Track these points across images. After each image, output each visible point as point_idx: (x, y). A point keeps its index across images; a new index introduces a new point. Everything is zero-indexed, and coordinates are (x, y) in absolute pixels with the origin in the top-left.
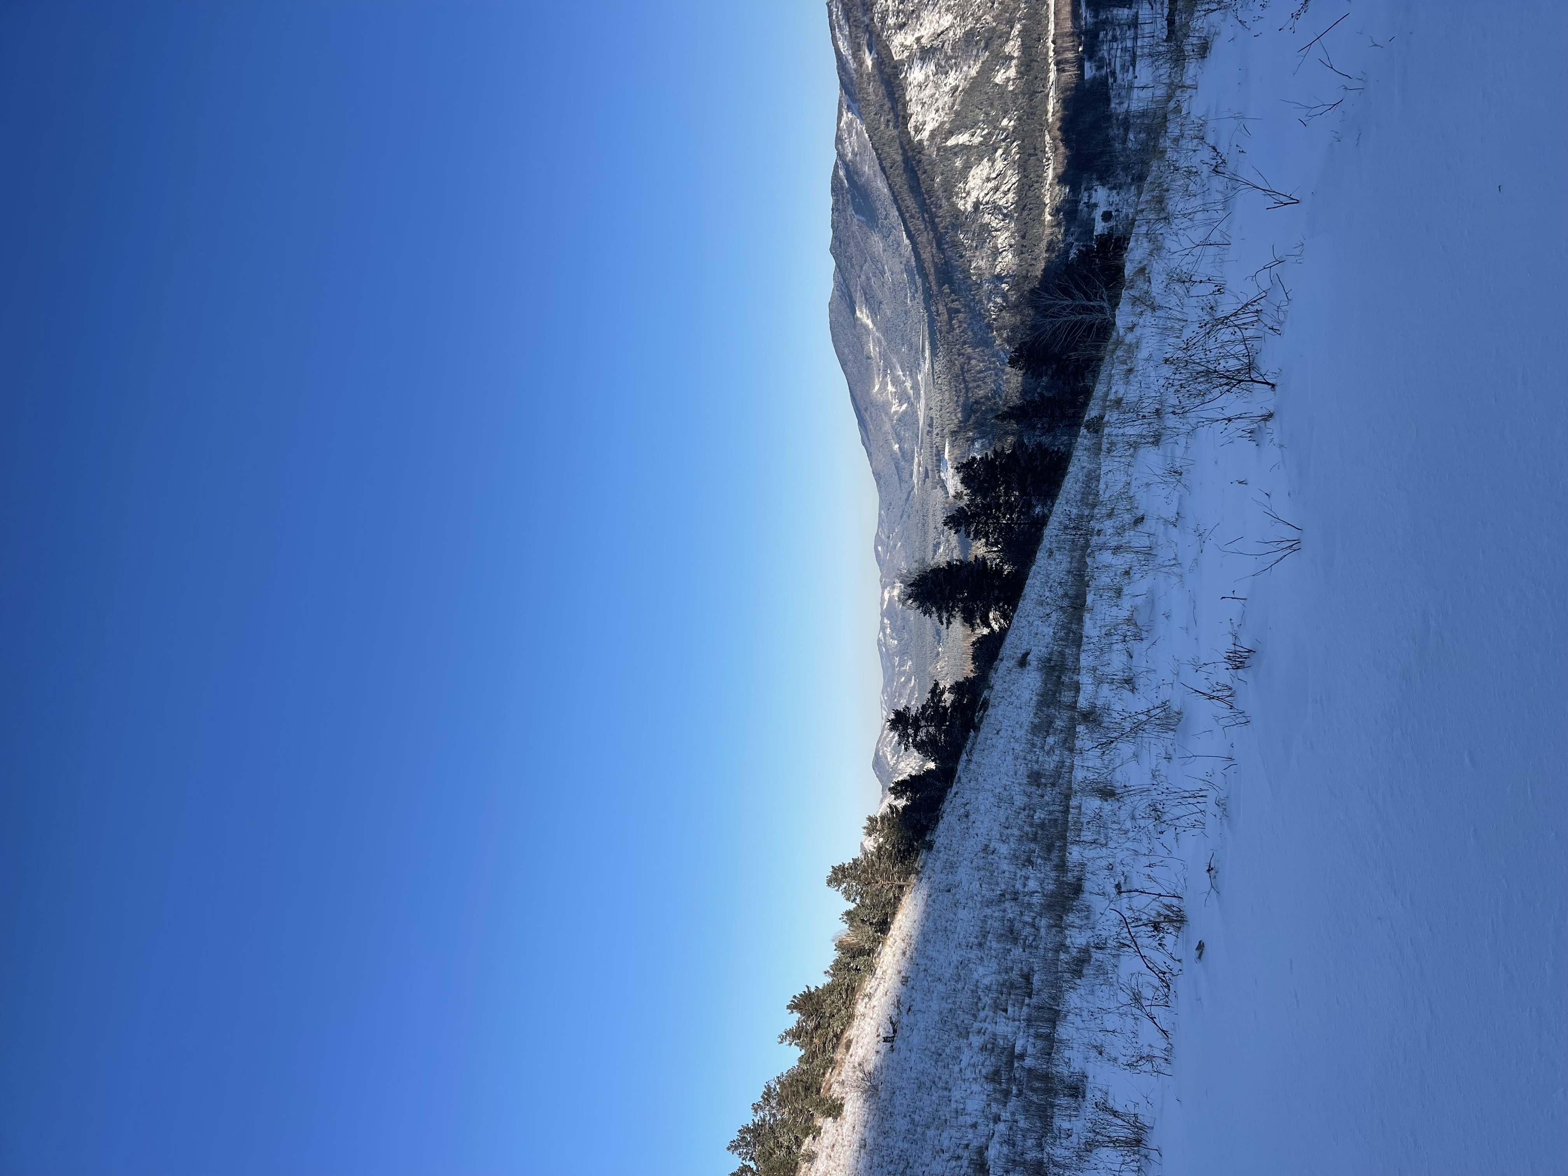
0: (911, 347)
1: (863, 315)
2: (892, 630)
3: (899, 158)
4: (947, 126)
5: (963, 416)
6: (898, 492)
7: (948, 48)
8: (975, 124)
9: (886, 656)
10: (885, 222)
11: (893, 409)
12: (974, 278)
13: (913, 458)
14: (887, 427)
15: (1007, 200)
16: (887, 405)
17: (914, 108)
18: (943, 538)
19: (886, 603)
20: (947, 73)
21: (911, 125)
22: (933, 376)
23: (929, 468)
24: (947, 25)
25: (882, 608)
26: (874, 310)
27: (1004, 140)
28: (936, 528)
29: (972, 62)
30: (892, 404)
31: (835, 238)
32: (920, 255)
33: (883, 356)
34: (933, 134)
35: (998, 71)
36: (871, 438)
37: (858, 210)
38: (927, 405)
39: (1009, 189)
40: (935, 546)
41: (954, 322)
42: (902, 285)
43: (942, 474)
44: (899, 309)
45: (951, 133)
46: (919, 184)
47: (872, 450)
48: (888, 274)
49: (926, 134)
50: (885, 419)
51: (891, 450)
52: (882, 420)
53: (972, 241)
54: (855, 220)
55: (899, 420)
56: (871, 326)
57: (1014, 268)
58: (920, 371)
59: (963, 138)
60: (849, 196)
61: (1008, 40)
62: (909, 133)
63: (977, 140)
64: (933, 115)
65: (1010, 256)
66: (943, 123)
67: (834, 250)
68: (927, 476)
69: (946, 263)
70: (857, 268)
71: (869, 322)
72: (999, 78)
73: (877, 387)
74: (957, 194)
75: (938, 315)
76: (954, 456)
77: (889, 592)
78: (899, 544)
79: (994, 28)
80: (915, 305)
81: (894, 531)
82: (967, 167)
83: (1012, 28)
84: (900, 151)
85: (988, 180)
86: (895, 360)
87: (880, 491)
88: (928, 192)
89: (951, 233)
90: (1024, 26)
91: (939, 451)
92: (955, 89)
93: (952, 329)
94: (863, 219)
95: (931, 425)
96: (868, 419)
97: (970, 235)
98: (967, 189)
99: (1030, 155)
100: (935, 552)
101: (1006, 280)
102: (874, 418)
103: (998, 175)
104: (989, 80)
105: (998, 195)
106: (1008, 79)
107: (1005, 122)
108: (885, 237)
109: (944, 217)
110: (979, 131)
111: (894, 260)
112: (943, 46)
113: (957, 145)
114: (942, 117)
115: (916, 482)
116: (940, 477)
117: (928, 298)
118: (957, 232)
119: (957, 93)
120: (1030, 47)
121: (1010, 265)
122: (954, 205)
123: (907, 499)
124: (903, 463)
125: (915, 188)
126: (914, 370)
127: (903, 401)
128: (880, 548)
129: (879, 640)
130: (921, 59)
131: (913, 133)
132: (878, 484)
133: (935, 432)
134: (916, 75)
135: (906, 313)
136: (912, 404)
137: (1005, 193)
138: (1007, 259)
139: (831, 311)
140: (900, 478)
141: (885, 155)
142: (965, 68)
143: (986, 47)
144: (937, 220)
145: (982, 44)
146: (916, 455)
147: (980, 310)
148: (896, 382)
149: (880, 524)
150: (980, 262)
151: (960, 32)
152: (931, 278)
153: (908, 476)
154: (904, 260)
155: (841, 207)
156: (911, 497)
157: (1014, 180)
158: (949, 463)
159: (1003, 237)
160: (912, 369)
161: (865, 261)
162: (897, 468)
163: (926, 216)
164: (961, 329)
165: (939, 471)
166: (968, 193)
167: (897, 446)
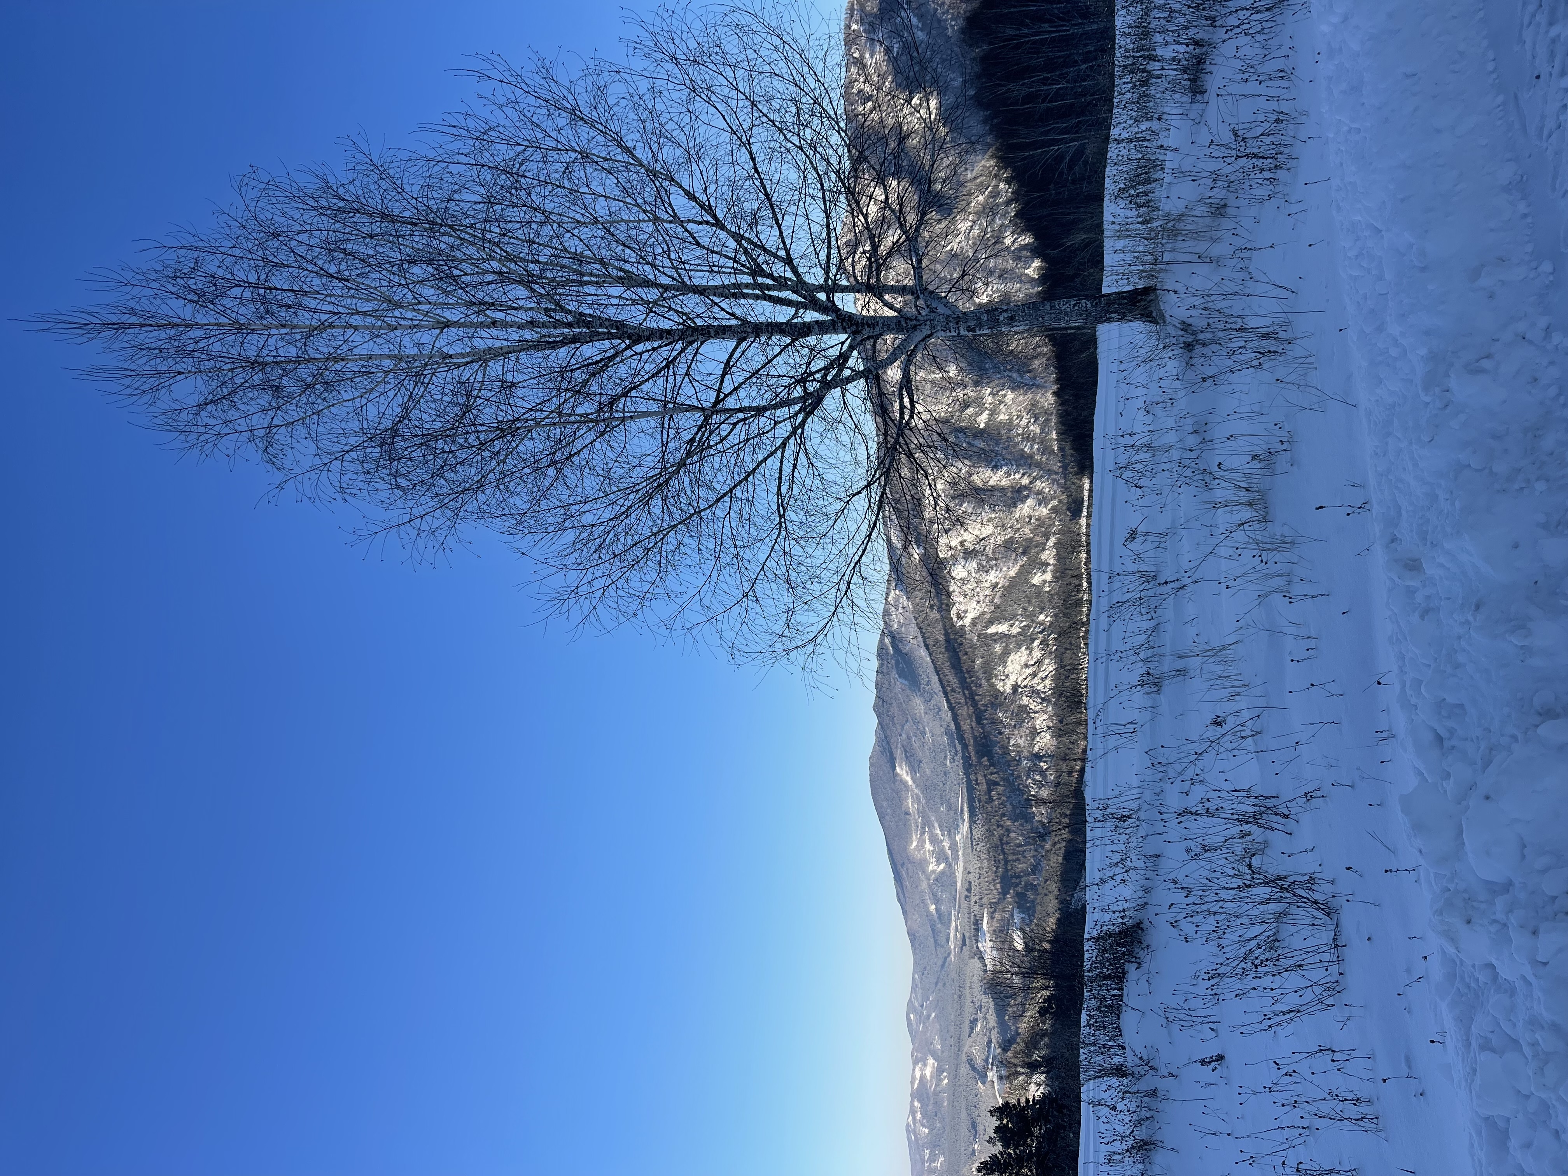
0: (949, 808)
1: (903, 772)
2: (923, 1117)
3: (941, 638)
4: (987, 616)
5: (1002, 887)
6: (933, 956)
7: (989, 551)
8: (1013, 617)
9: (915, 1146)
10: (927, 688)
11: (931, 867)
12: (1013, 754)
13: (950, 922)
14: (924, 886)
15: (1046, 685)
16: (923, 863)
17: (957, 598)
18: (980, 1015)
19: (917, 1082)
20: (987, 572)
21: (954, 612)
22: (972, 842)
23: (967, 935)
24: (989, 532)
25: (912, 1088)
26: (913, 769)
27: (1041, 633)
28: (973, 1002)
29: (1011, 565)
30: (929, 863)
31: (878, 697)
32: (960, 726)
33: (922, 813)
34: (974, 623)
35: (1035, 574)
36: (907, 895)
37: (901, 674)
38: (965, 869)
39: (1047, 676)
40: (971, 1022)
41: (993, 793)
42: (942, 747)
43: (980, 945)
44: (939, 770)
45: (991, 622)
46: (960, 663)
47: (907, 908)
48: (928, 735)
49: (967, 621)
50: (923, 877)
51: (928, 911)
52: (919, 878)
53: (1011, 719)
54: (899, 684)
55: (936, 880)
56: (910, 782)
57: (1052, 748)
58: (959, 832)
59: (1002, 628)
60: (893, 661)
61: (1044, 549)
62: (952, 619)
63: (1015, 630)
64: (974, 605)
65: (1048, 737)
66: (983, 613)
67: (876, 707)
68: (964, 944)
69: (985, 737)
70: (899, 727)
71: (908, 779)
72: (1037, 579)
73: (914, 844)
74: (996, 676)
75: (977, 784)
76: (993, 928)
77: (921, 1070)
78: (933, 1015)
79: (1031, 539)
80: (955, 769)
81: (928, 999)
82: (1006, 653)
83: (1047, 540)
84: (943, 632)
85: (1026, 666)
86: (933, 818)
87: (914, 954)
88: (968, 672)
89: (990, 710)
90: (1058, 539)
91: (977, 921)
92: (994, 586)
93: (990, 800)
94: (906, 683)
95: (969, 890)
96: (905, 875)
97: (1008, 714)
98: (1006, 673)
99: (1066, 649)
100: (972, 1029)
101: (1044, 759)
102: (911, 874)
103: (1036, 663)
104: (1026, 581)
105: (1036, 680)
106: (1045, 582)
107: (1042, 617)
108: (927, 701)
109: (983, 696)
110: (1017, 623)
111: (935, 723)
112: (984, 549)
113: (997, 633)
114: (985, 607)
115: (952, 947)
116: (977, 947)
117: (967, 766)
118: (996, 710)
119: (997, 589)
120: (1064, 558)
121: (1049, 746)
122: (993, 686)
123: (943, 966)
124: (939, 926)
125: (956, 665)
126: (952, 831)
127: (941, 860)
128: (912, 1016)
129: (908, 1125)
130: (964, 558)
131: (955, 619)
132: (912, 945)
133: (973, 900)
134: (959, 571)
135: (945, 773)
136: (950, 865)
137: (1043, 679)
138: (1045, 740)
139: (871, 764)
140: (936, 941)
141: (929, 634)
142: (1005, 569)
143: (1024, 553)
144: (976, 697)
145: (1021, 550)
146: (953, 918)
147: (1019, 785)
148: (934, 840)
149: (914, 988)
150: (1018, 740)
151: (1000, 540)
152: (971, 748)
153: (945, 940)
154: (945, 724)
155: (885, 671)
156: (947, 964)
157: (1051, 668)
158: (988, 936)
159: (1041, 719)
160: (951, 829)
161: (907, 721)
162: (933, 930)
163: (967, 692)
164: (1000, 801)
165: (977, 941)
166: (1007, 676)
167: (933, 907)
